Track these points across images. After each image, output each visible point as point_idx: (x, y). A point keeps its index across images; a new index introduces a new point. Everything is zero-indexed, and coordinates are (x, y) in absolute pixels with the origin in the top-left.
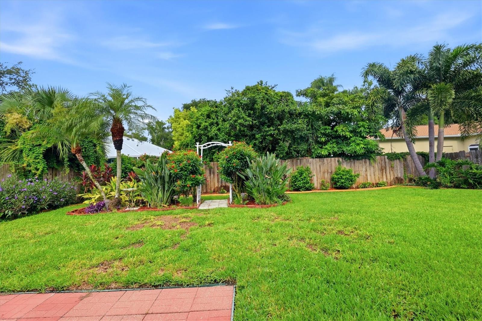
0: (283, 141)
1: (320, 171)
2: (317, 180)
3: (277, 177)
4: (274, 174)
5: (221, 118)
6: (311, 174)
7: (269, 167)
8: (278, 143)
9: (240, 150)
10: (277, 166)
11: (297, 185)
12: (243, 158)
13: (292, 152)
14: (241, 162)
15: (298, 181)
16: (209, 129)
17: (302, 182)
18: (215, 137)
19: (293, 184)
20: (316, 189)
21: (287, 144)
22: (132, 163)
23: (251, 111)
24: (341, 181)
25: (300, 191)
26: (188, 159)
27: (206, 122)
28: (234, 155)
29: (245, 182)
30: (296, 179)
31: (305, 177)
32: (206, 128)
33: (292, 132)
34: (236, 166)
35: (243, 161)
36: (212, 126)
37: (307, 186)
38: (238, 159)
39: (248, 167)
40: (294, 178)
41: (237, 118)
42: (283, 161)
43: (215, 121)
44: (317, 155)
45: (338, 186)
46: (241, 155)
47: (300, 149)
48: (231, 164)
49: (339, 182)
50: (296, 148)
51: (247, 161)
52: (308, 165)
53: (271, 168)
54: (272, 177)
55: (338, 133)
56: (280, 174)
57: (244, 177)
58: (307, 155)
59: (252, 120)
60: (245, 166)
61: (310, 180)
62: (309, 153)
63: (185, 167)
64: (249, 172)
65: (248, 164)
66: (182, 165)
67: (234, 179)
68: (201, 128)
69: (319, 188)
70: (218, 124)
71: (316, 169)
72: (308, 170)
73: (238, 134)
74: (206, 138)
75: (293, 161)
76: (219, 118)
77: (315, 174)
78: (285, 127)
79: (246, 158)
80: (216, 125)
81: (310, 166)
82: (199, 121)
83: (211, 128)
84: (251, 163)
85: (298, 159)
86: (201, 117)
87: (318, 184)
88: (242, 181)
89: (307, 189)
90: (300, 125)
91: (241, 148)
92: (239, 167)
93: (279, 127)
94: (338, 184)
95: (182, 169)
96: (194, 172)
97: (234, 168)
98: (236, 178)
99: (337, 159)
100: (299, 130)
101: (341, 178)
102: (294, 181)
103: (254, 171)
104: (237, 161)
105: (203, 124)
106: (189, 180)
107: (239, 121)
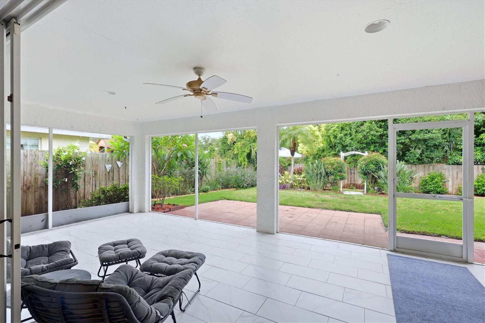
0: (415, 149)
1: (457, 178)
2: (453, 186)
3: (404, 178)
4: (402, 176)
5: (354, 130)
6: (444, 180)
7: (398, 171)
8: (409, 150)
9: (375, 159)
10: (405, 171)
11: (427, 188)
12: (377, 164)
13: (424, 159)
14: (376, 166)
15: (428, 185)
16: (344, 139)
17: (433, 186)
18: (349, 145)
19: (423, 187)
20: (450, 194)
21: (419, 151)
22: (283, 162)
23: (382, 123)
24: (483, 188)
25: (430, 193)
26: (338, 163)
27: (341, 133)
28: (371, 162)
29: (378, 180)
30: (426, 183)
31: (437, 182)
32: (341, 138)
33: (425, 140)
34: (372, 169)
35: (377, 166)
36: (346, 136)
37: (438, 190)
38: (374, 165)
39: (381, 169)
40: (425, 182)
41: (370, 129)
42: (413, 166)
43: (348, 132)
44: (454, 162)
45: (478, 193)
46: (376, 162)
47: (433, 156)
48: (368, 167)
49: (479, 190)
50: (428, 155)
51: (380, 166)
52: (443, 171)
53: (399, 172)
54: (400, 178)
55: (482, 142)
56: (407, 176)
57: (377, 177)
58: (442, 162)
59: (384, 130)
60: (378, 169)
61: (443, 185)
62: (445, 160)
63: (336, 168)
64: (382, 174)
65: (381, 168)
66: (334, 167)
67: (369, 177)
68: (338, 138)
69: (454, 194)
70: (351, 135)
71: (453, 175)
72: (441, 175)
73: (369, 142)
74: (341, 146)
75: (424, 167)
76: (352, 129)
77: (450, 179)
78: (417, 137)
79: (380, 164)
80: (350, 136)
81: (445, 172)
82: (335, 133)
83: (345, 138)
84: (384, 167)
85: (431, 165)
86: (337, 129)
87: (454, 189)
88: (376, 179)
89: (439, 193)
90: (433, 135)
91: (376, 157)
92: (374, 170)
93: (410, 137)
94: (479, 191)
95: (334, 169)
96: (340, 171)
97: (370, 170)
98: (371, 177)
99: (480, 167)
100: (432, 139)
101: (483, 186)
102: (425, 184)
103: (386, 173)
104: (373, 165)
105: (339, 135)
106: (338, 176)
107: (372, 133)
